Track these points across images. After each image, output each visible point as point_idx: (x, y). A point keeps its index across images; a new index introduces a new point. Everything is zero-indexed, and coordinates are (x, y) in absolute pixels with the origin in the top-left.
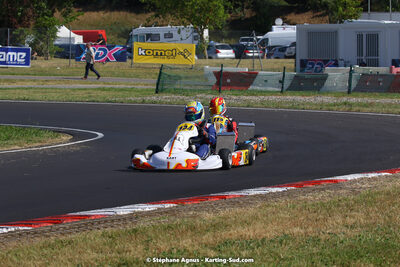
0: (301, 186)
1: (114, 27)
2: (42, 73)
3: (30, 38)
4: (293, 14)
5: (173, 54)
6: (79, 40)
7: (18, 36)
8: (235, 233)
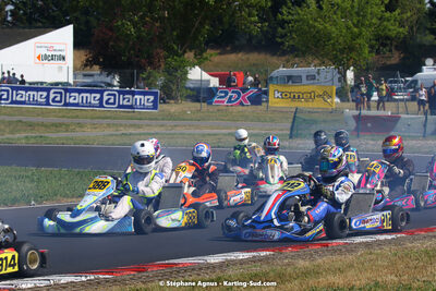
0: (412, 233)
2: (171, 117)
6: (214, 82)
8: (323, 281)
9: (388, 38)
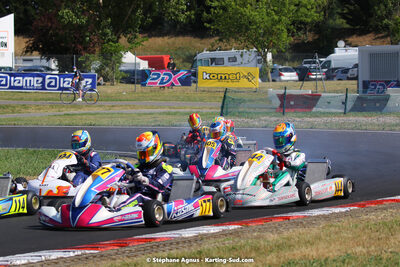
0: (363, 206)
1: (179, 52)
2: (108, 98)
3: (96, 64)
4: (354, 36)
5: (237, 77)
6: (144, 65)
7: (84, 62)
8: (298, 253)
9: (301, 22)
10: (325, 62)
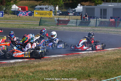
2: (7, 19)
4: (84, 2)
5: (46, 14)
10: (74, 10)
